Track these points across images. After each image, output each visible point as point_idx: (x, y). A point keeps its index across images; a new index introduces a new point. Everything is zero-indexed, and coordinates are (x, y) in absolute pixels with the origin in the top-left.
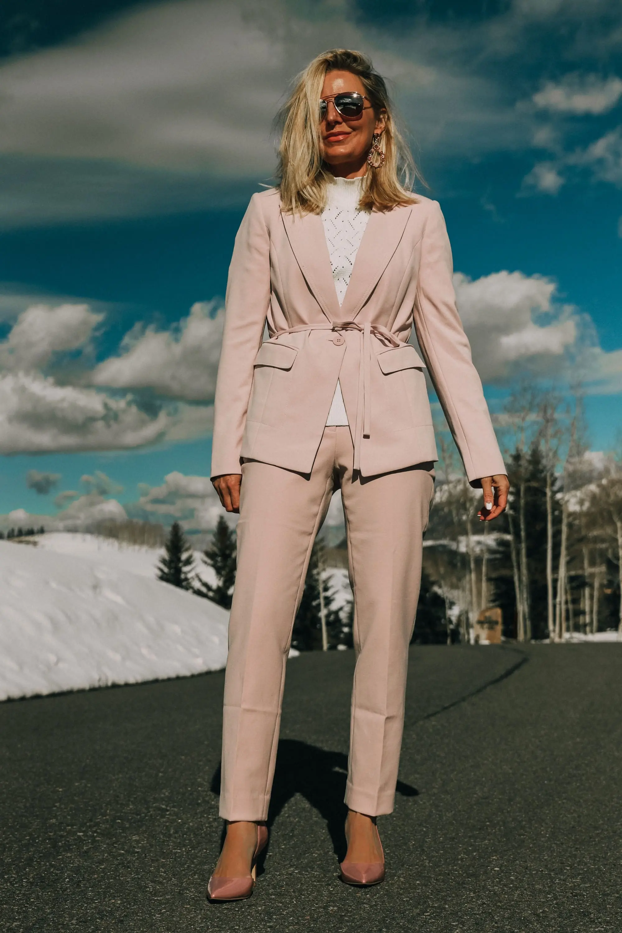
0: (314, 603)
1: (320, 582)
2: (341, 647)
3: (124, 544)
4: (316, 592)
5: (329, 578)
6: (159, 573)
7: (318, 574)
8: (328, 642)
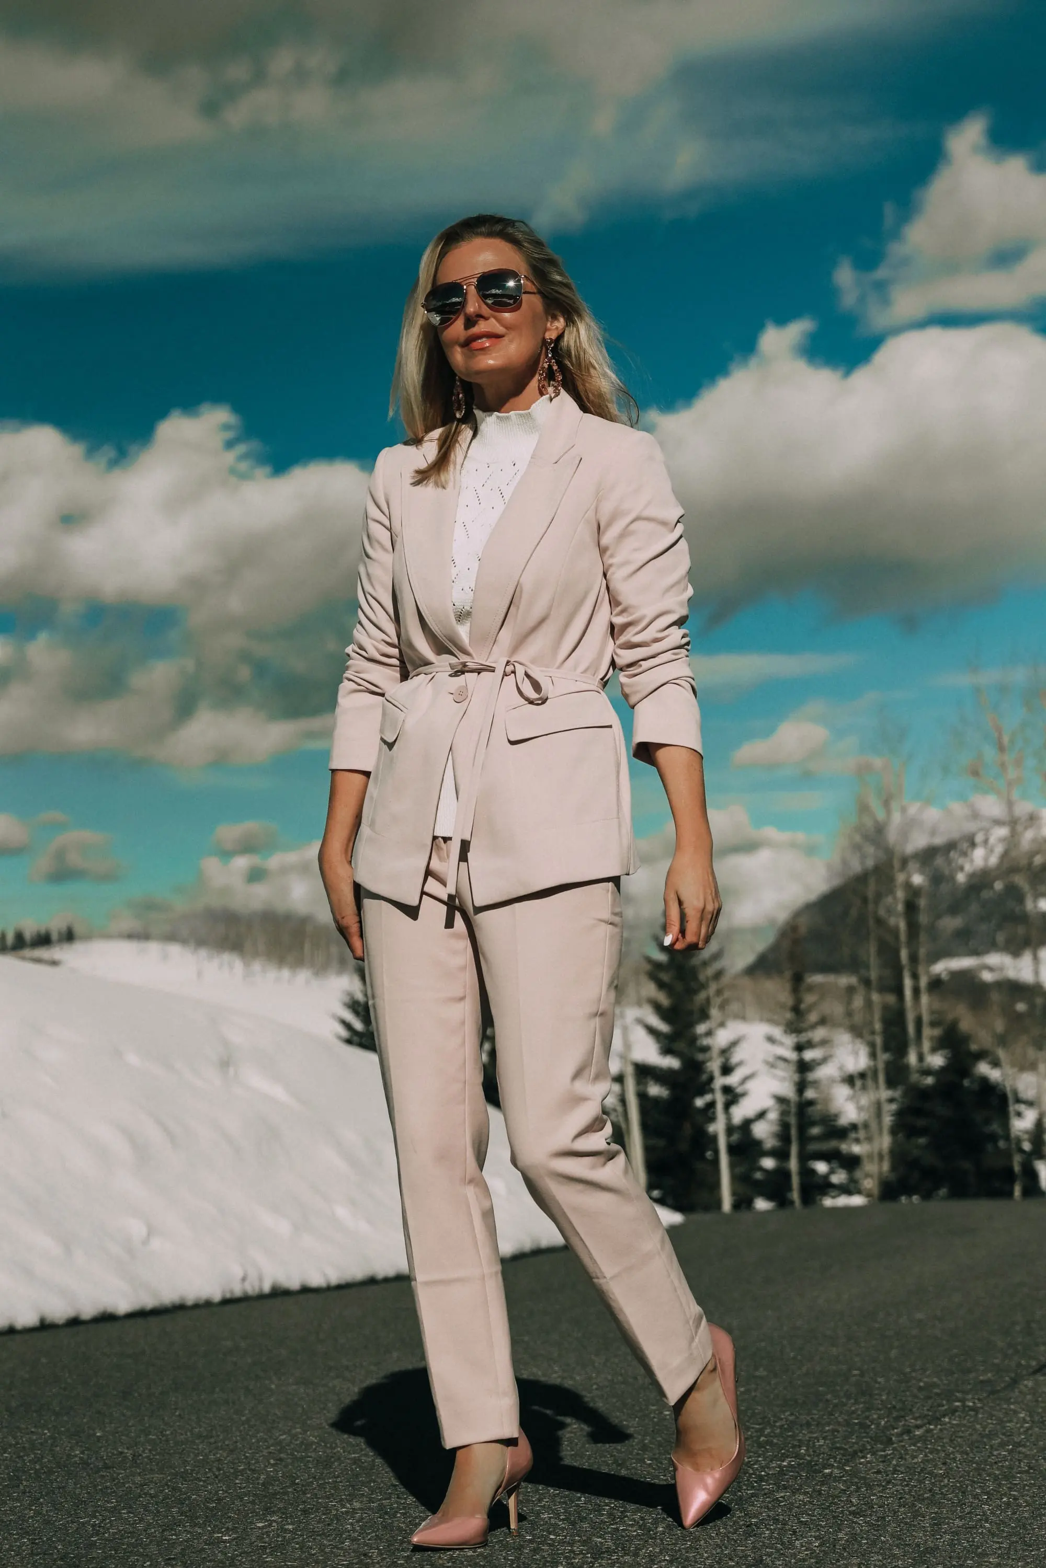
0: (699, 1102)
1: (715, 1052)
2: (762, 1204)
3: (257, 966)
4: (704, 1077)
5: (734, 1044)
6: (344, 1033)
7: (709, 1033)
8: (734, 1193)
